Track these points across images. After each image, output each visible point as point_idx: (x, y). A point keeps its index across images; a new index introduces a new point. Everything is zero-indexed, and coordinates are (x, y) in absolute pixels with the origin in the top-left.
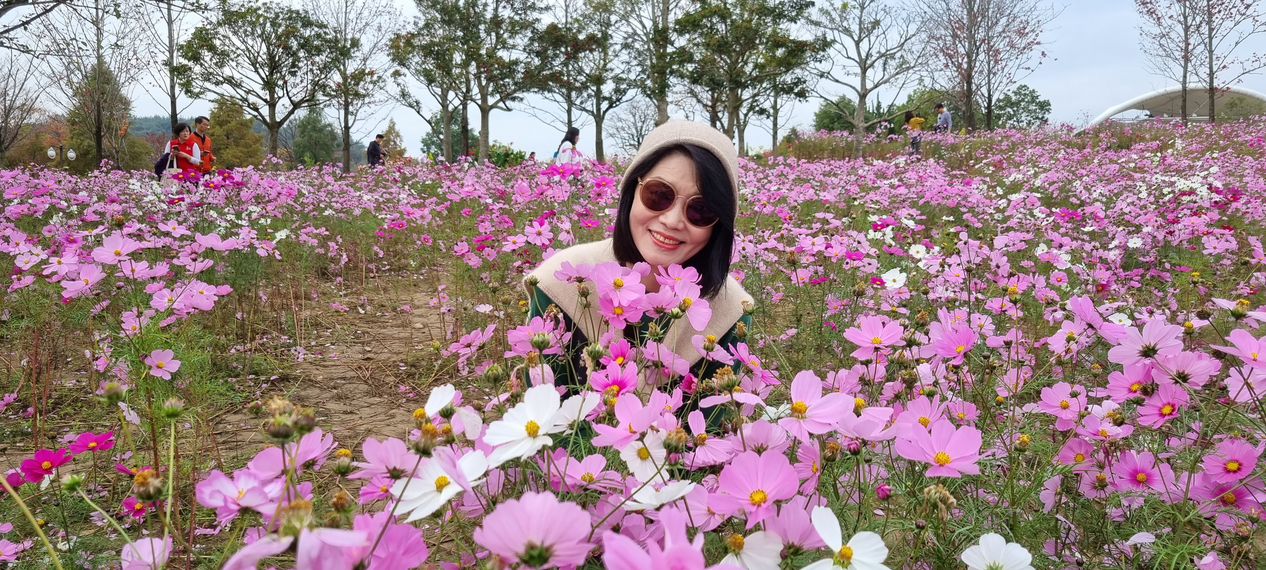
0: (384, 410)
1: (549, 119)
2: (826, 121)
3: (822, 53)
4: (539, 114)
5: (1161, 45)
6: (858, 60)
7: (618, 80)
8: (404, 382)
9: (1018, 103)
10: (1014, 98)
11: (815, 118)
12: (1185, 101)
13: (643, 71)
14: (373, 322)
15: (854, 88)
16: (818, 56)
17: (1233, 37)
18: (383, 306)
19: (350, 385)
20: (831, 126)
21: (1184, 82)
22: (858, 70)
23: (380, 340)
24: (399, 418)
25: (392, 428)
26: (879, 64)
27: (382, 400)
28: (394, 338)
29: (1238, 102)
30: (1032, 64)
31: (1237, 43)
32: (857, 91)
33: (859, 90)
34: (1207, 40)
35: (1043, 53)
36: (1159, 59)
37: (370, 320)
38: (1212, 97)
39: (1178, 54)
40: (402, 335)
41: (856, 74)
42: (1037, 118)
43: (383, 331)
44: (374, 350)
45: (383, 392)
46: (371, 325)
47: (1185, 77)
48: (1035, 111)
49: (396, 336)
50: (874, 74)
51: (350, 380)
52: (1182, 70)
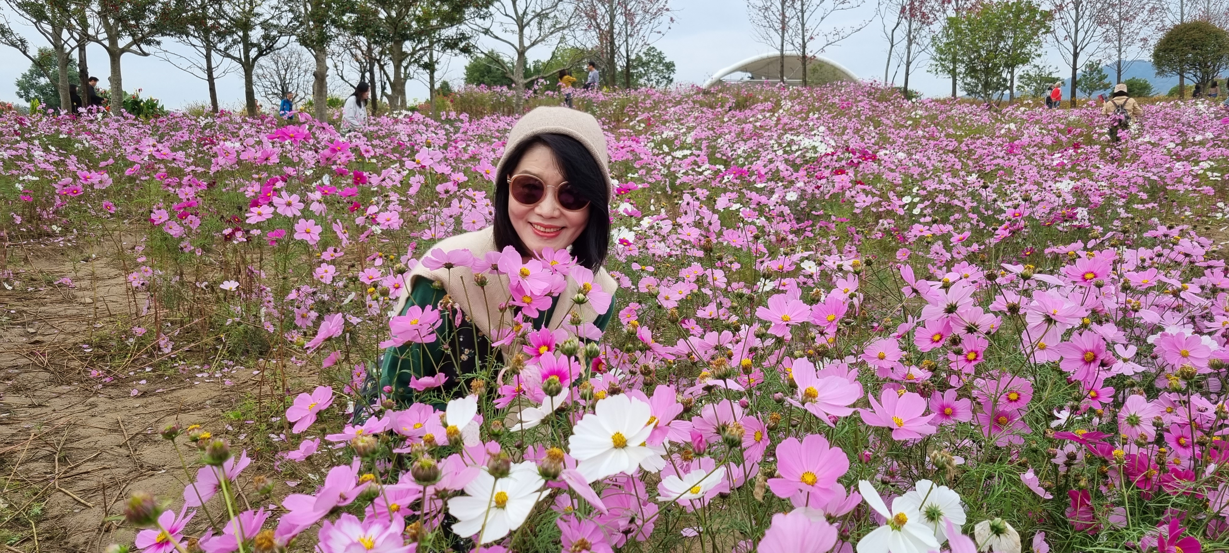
0: (78, 399)
1: (185, 64)
2: (477, 74)
3: (485, 10)
4: (173, 58)
5: (765, 17)
6: (515, 18)
7: (265, 25)
8: (94, 366)
9: (647, 64)
10: (644, 59)
11: (465, 71)
12: (782, 66)
13: (296, 18)
14: (26, 299)
15: (513, 45)
16: (482, 13)
17: (819, 13)
18: (32, 280)
19: (27, 375)
20: (481, 79)
21: (782, 50)
22: (516, 28)
23: (46, 319)
24: (102, 407)
25: (99, 418)
26: (534, 23)
27: (72, 388)
28: (61, 317)
29: (818, 68)
30: (663, 28)
31: (822, 18)
32: (516, 48)
33: (518, 47)
34: (800, 14)
35: (672, 19)
36: (762, 28)
37: (22, 296)
38: (804, 64)
39: (778, 26)
40: (69, 312)
41: (513, 32)
42: (664, 77)
43: (43, 308)
44: (40, 331)
45: (70, 378)
46: (27, 302)
47: (782, 45)
48: (662, 71)
49: (63, 313)
50: (532, 31)
51: (25, 368)
52: (780, 39)
